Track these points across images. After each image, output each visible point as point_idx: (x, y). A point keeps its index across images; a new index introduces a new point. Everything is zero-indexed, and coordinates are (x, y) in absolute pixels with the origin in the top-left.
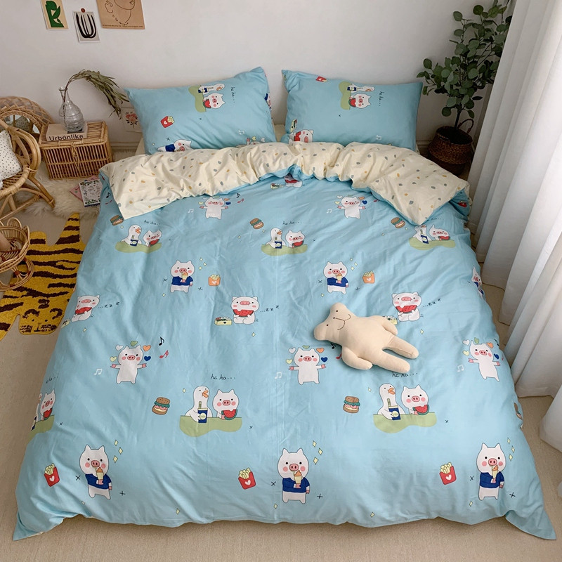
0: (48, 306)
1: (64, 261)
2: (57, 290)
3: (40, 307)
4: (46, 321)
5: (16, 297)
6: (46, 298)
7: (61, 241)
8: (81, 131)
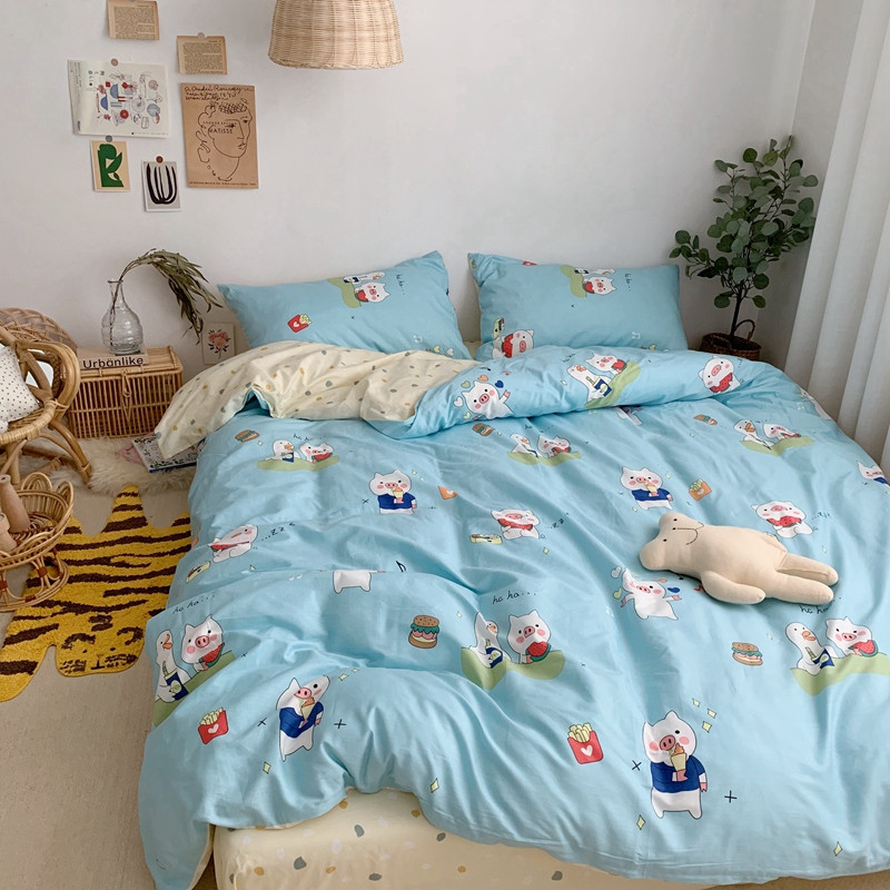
0: (111, 626)
1: (125, 555)
2: (124, 599)
3: (94, 629)
4: (112, 649)
5: (40, 618)
6: (103, 614)
7: (111, 527)
8: (138, 352)
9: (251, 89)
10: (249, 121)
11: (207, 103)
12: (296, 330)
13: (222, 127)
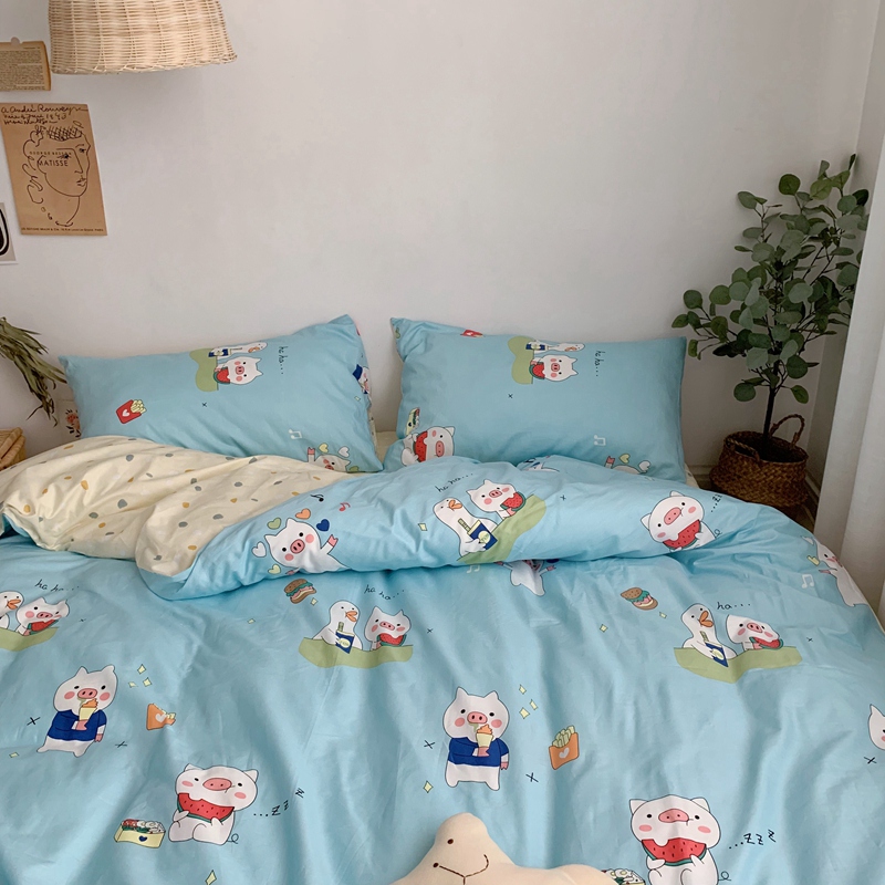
9: (84, 108)
10: (87, 150)
11: (32, 127)
12: (124, 420)
13: (54, 158)
